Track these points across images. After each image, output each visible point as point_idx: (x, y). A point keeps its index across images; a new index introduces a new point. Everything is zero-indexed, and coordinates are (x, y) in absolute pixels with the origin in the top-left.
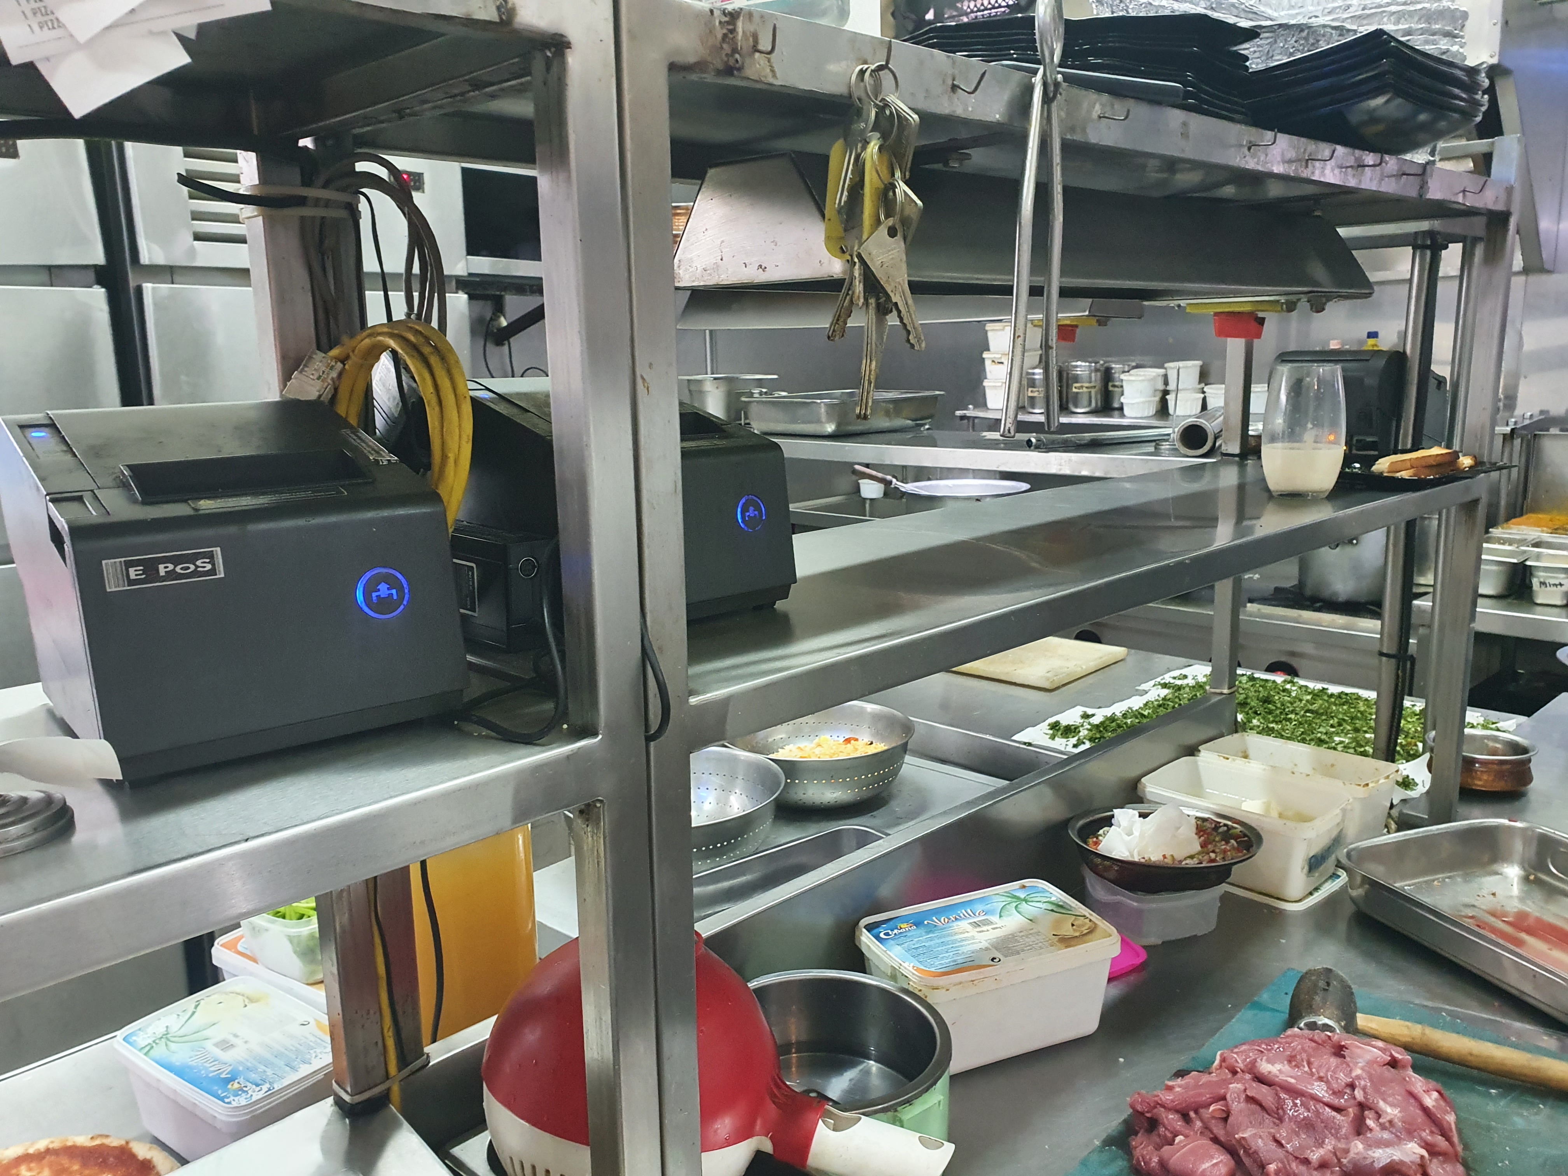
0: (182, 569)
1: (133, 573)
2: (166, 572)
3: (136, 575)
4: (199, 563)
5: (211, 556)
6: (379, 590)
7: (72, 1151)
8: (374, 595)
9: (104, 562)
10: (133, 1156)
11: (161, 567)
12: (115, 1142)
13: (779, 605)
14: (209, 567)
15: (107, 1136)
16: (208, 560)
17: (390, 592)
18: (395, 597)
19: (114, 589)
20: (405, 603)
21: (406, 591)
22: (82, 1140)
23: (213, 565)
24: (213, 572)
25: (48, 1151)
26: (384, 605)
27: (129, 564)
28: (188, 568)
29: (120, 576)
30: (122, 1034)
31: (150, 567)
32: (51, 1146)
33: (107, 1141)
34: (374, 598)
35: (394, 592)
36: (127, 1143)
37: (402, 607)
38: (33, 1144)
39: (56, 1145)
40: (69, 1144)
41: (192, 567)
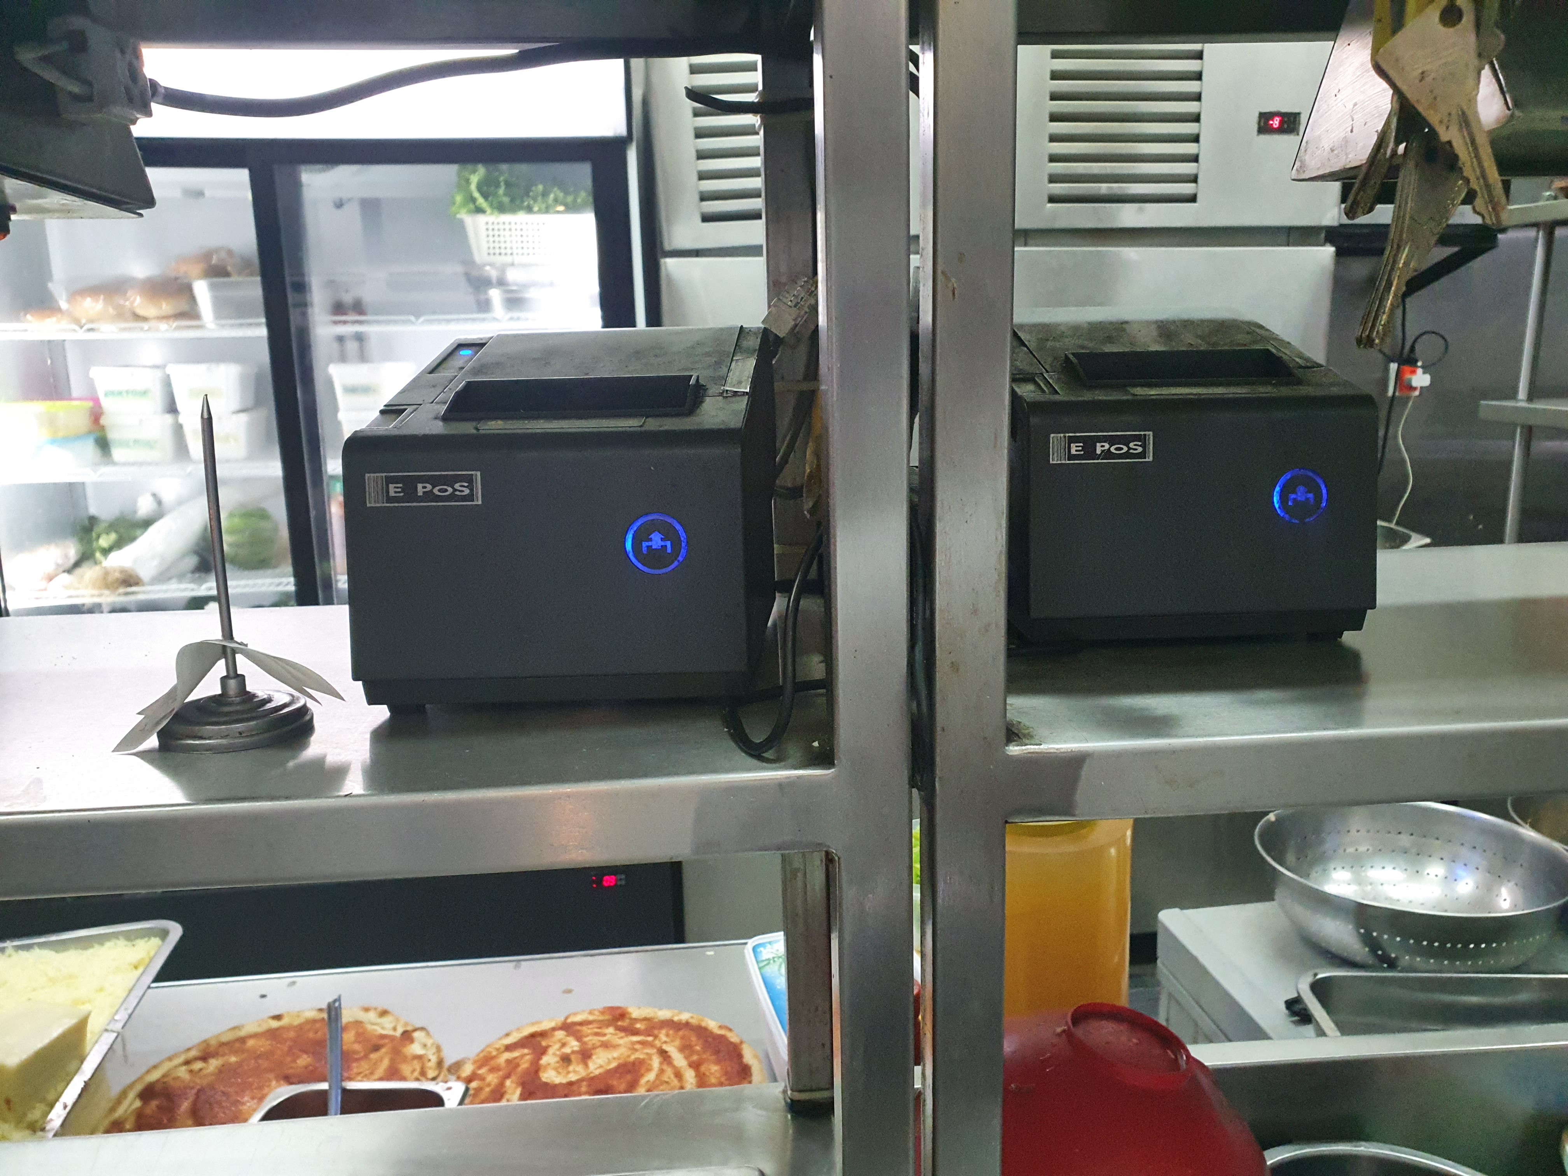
0: (439, 491)
1: (393, 490)
2: (424, 492)
3: (396, 492)
4: (457, 486)
5: (470, 480)
6: (651, 540)
7: (701, 1031)
8: (645, 544)
9: (367, 475)
10: (740, 1056)
11: (420, 486)
12: (733, 1038)
13: (1349, 638)
14: (467, 491)
15: (730, 1030)
16: (466, 484)
17: (663, 543)
18: (669, 550)
19: (373, 505)
20: (680, 558)
21: (683, 545)
22: (712, 1025)
23: (472, 490)
24: (470, 497)
25: (687, 1024)
26: (656, 558)
27: (389, 480)
28: (446, 490)
29: (380, 493)
30: (753, 942)
31: (409, 485)
32: (691, 1021)
33: (729, 1035)
34: (644, 549)
35: (668, 544)
36: (741, 1042)
37: (676, 563)
38: (680, 1013)
39: (694, 1022)
40: (703, 1024)
41: (450, 490)
